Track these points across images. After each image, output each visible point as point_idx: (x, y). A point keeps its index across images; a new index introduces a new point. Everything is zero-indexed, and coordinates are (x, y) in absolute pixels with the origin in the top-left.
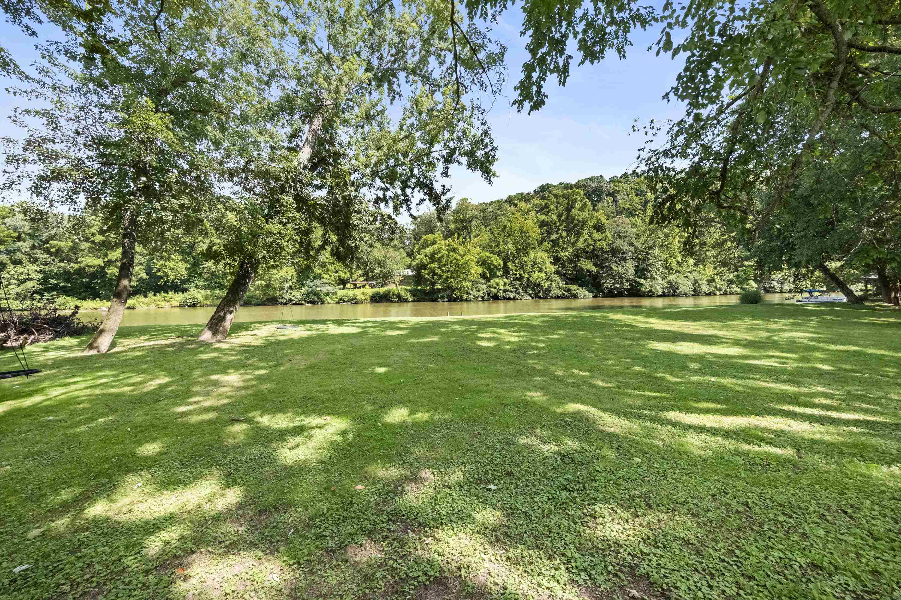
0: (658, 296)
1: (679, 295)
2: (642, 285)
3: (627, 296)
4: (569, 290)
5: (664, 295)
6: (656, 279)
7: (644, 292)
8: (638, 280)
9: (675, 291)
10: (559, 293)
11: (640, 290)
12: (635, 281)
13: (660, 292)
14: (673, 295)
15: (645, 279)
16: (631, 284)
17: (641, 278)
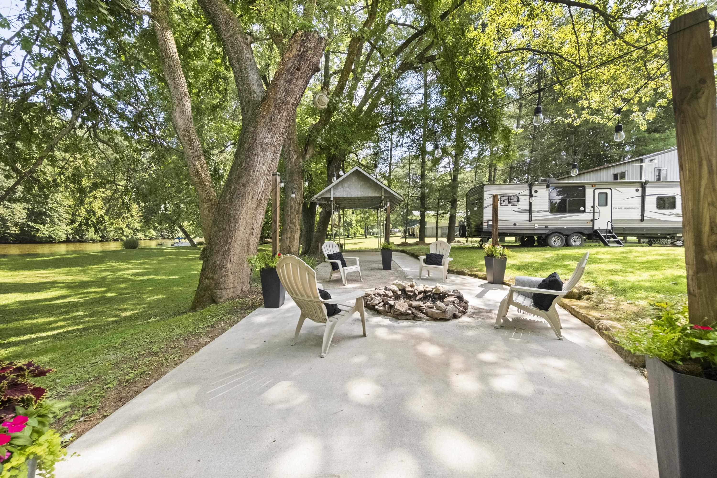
0: (60, 242)
1: (85, 241)
2: (38, 230)
3: (14, 242)
5: (68, 241)
6: (58, 225)
7: (41, 238)
8: (32, 224)
9: (81, 237)
11: (35, 236)
12: (28, 226)
13: (63, 237)
14: (79, 241)
15: (43, 223)
16: (21, 229)
17: (36, 222)
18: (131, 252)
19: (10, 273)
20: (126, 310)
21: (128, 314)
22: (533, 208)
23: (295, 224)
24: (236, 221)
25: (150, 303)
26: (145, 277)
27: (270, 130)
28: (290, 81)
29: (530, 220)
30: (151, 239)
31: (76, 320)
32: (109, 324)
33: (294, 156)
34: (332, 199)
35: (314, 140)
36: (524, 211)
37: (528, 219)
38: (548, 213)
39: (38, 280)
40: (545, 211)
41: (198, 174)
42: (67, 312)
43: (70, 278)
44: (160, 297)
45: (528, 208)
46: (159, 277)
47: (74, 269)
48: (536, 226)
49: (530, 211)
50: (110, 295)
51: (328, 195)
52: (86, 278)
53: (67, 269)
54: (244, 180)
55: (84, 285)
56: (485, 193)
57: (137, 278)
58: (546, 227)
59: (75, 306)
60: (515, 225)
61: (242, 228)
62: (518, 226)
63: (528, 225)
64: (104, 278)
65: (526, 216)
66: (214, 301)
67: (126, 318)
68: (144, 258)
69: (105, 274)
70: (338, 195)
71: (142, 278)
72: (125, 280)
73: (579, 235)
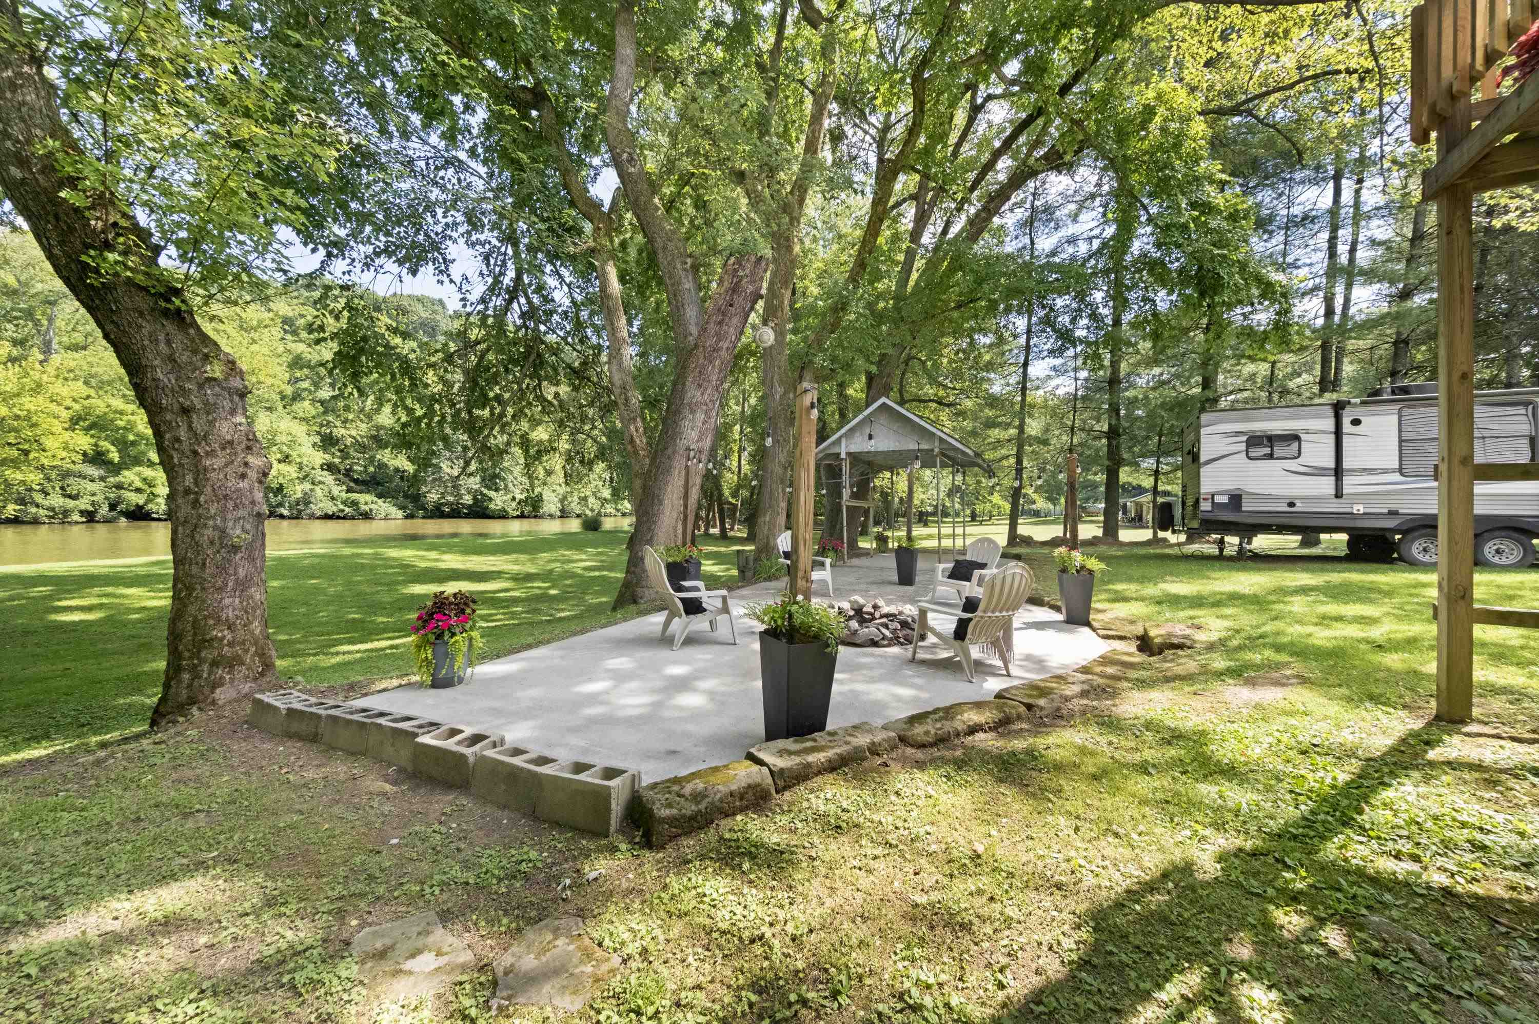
0: (512, 518)
2: (491, 499)
3: (467, 516)
4: (355, 504)
5: (521, 517)
6: (513, 493)
7: (493, 512)
8: (485, 491)
9: (537, 511)
10: (331, 508)
11: (487, 508)
12: (481, 494)
13: (517, 511)
14: (535, 517)
15: (497, 490)
16: (475, 498)
17: (489, 489)
18: (591, 535)
19: (461, 558)
20: (563, 610)
21: (563, 615)
22: (1346, 465)
23: (777, 500)
24: (661, 502)
25: (590, 605)
26: (597, 574)
27: (699, 386)
28: (721, 323)
29: (1339, 494)
30: (624, 515)
31: (513, 615)
32: (542, 622)
33: (779, 391)
34: (843, 456)
35: (811, 362)
36: (1319, 472)
37: (1333, 492)
38: (1397, 477)
39: (486, 568)
40: (1386, 471)
41: (632, 441)
42: (507, 607)
43: (515, 568)
44: (604, 599)
45: (1332, 465)
46: (613, 575)
47: (523, 557)
48: (1359, 509)
49: (1338, 472)
50: (553, 592)
51: (836, 450)
52: (533, 570)
53: (515, 556)
54: (670, 451)
55: (529, 577)
56: (1203, 431)
57: (587, 574)
58: (1393, 513)
59: (515, 601)
60: (1291, 505)
61: (667, 511)
62: (1300, 507)
63: (1335, 506)
64: (551, 571)
65: (1327, 485)
66: (635, 602)
67: (561, 619)
68: (605, 545)
69: (553, 565)
70: (854, 448)
71: (592, 574)
72: (573, 575)
73: (1516, 535)
